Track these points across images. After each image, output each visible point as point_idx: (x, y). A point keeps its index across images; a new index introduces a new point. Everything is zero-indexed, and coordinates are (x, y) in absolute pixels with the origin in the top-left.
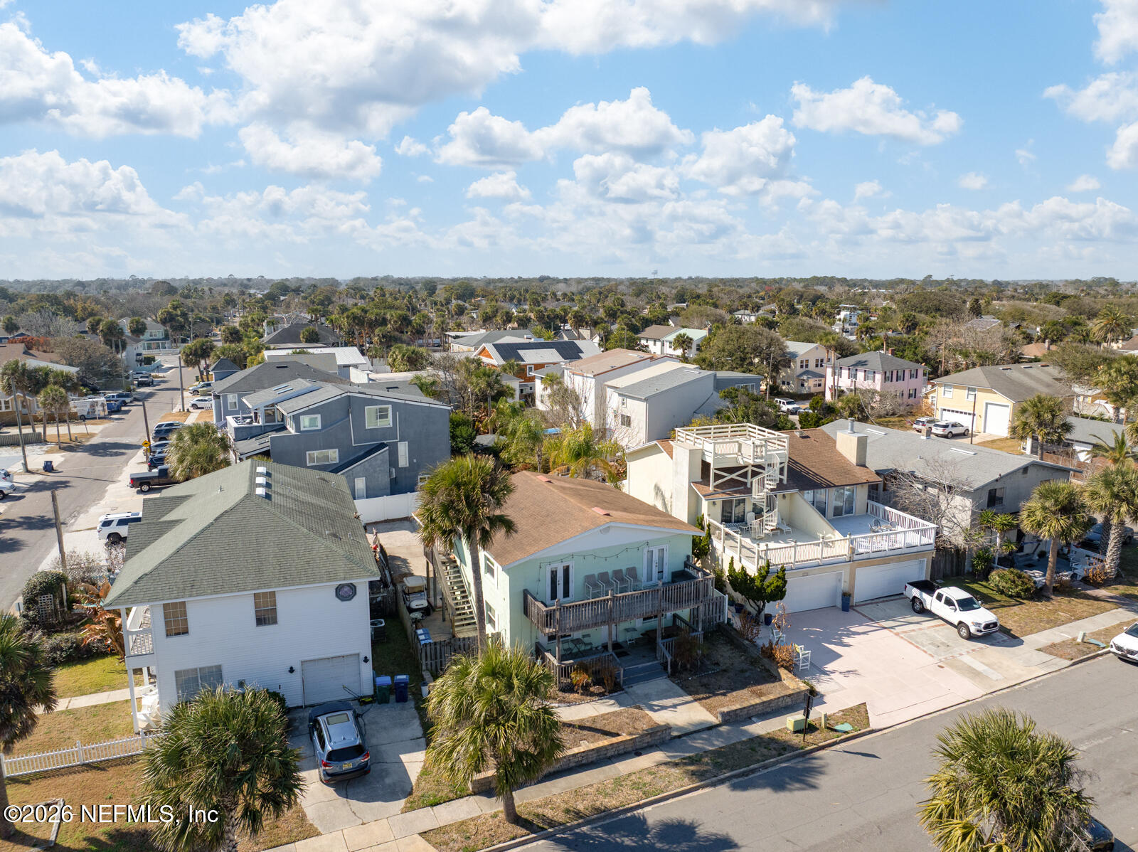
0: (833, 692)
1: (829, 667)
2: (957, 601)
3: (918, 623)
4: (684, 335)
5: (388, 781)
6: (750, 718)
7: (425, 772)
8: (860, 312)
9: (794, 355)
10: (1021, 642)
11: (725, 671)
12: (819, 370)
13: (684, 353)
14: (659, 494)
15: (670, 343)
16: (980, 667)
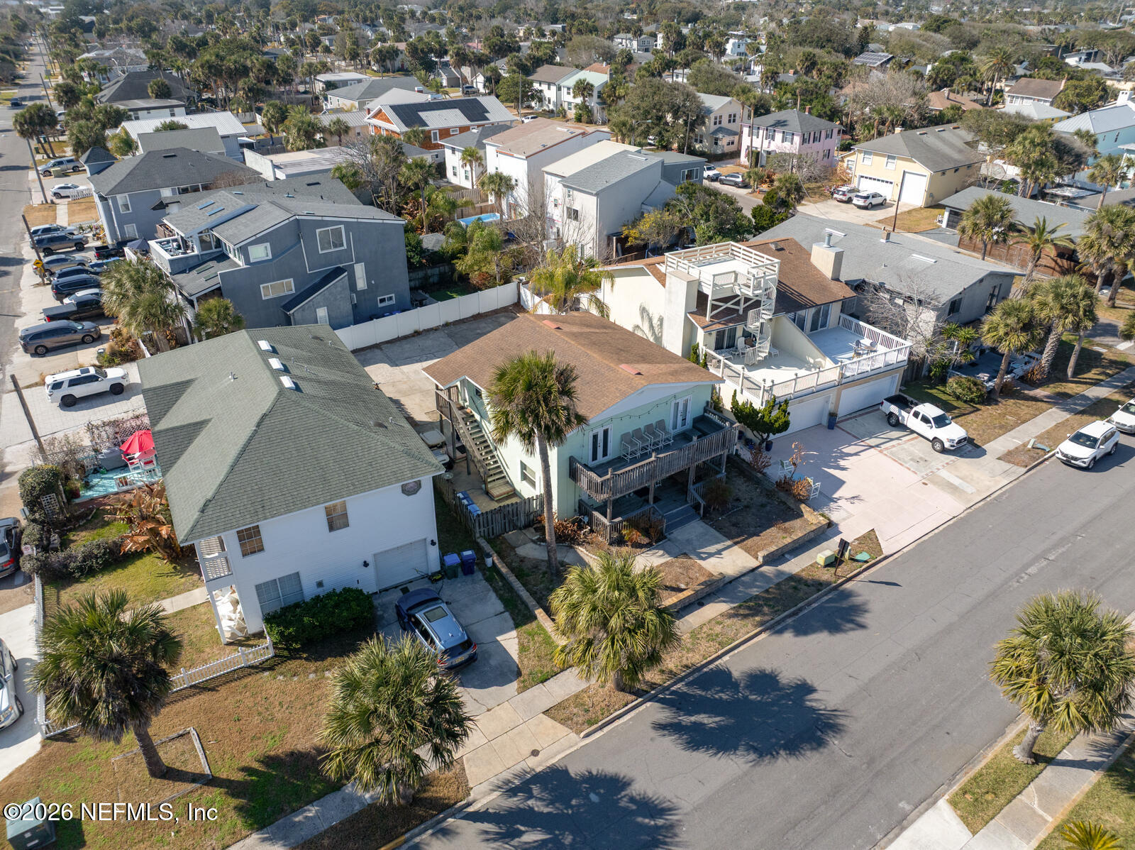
0: (844, 519)
1: (835, 496)
2: (933, 418)
3: (898, 439)
4: (585, 80)
5: (493, 662)
6: (783, 555)
7: (523, 649)
8: (749, 41)
9: (709, 111)
10: (984, 453)
11: (747, 507)
12: (732, 127)
13: (585, 101)
14: (645, 315)
15: (569, 89)
16: (956, 482)
